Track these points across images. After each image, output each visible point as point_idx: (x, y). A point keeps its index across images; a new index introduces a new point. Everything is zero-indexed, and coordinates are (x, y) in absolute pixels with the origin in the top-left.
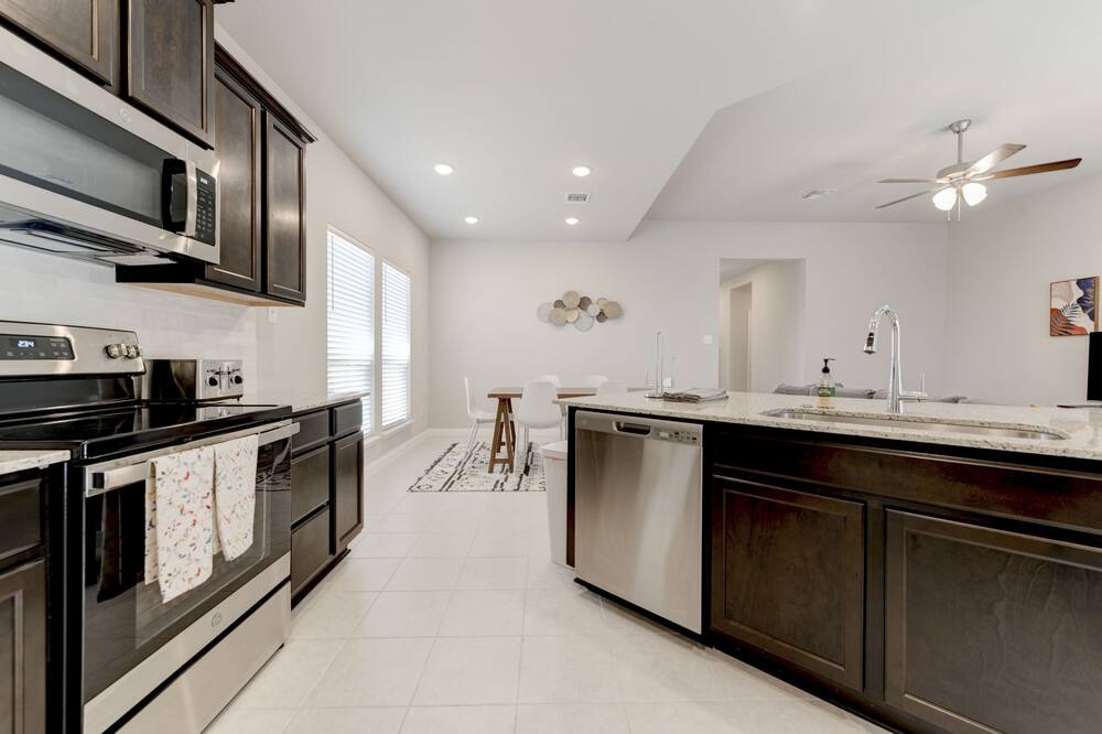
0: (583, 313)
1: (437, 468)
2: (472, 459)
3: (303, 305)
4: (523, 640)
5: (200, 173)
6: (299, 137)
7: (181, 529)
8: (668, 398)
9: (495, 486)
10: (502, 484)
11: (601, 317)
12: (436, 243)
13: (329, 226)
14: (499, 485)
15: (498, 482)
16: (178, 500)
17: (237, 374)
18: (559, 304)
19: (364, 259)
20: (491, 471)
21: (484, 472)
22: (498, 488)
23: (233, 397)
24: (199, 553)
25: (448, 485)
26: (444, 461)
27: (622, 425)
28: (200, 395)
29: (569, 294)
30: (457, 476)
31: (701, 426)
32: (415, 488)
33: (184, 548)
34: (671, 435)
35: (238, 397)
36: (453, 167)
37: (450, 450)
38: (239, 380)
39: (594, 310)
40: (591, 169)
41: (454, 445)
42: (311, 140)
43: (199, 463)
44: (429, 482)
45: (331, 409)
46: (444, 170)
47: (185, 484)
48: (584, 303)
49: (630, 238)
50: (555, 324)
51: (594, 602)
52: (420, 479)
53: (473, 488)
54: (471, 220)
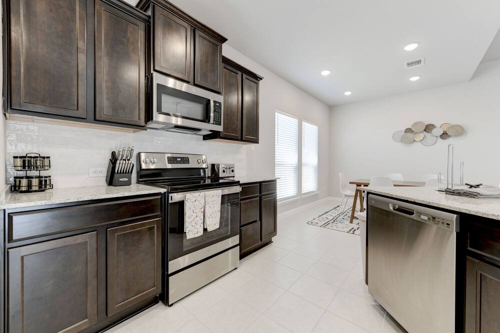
0: (428, 135)
1: (325, 216)
2: (345, 214)
3: (258, 143)
4: (325, 312)
5: (215, 102)
6: (257, 79)
7: (193, 218)
8: (449, 192)
9: (350, 231)
10: (355, 230)
11: (444, 135)
12: (332, 108)
13: (276, 110)
14: (353, 230)
15: (353, 228)
16: (192, 208)
17: (232, 169)
18: (408, 130)
19: (294, 122)
20: (351, 222)
21: (348, 222)
22: (351, 232)
23: (232, 177)
24: (198, 226)
25: (327, 224)
26: (330, 213)
27: (397, 207)
28: (220, 176)
29: (415, 124)
30: (332, 221)
31: (455, 216)
32: (310, 223)
33: (193, 224)
34: (429, 219)
35: (234, 177)
36: (330, 71)
37: (335, 208)
38: (233, 171)
39: (438, 132)
40: (419, 43)
41: (338, 206)
42: (261, 79)
43: (199, 197)
44: (318, 222)
45: (260, 183)
46: (326, 73)
47: (195, 203)
48: (428, 128)
49: (471, 80)
50: (406, 143)
51: (381, 315)
52: (314, 219)
53: (337, 229)
54: (348, 93)
